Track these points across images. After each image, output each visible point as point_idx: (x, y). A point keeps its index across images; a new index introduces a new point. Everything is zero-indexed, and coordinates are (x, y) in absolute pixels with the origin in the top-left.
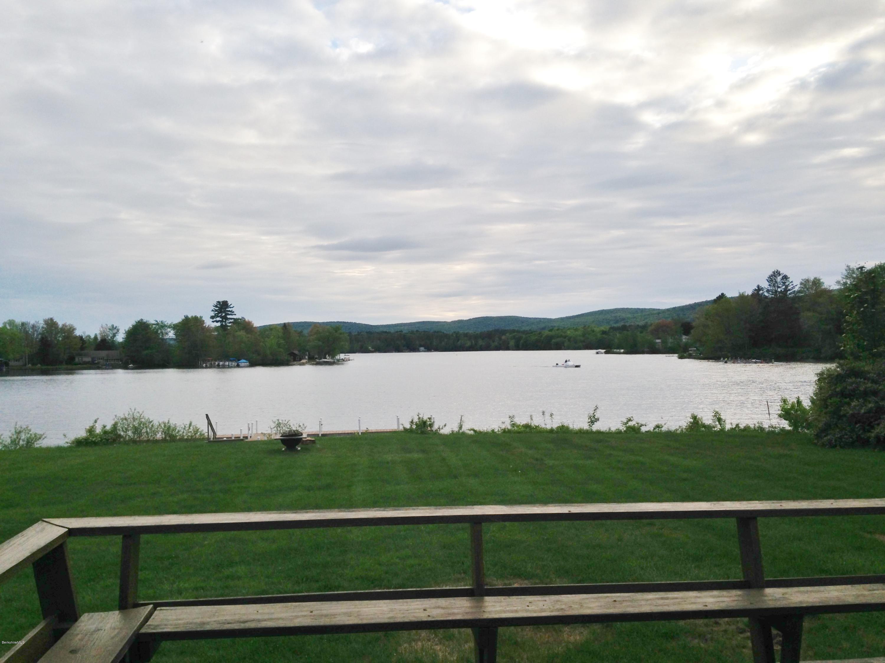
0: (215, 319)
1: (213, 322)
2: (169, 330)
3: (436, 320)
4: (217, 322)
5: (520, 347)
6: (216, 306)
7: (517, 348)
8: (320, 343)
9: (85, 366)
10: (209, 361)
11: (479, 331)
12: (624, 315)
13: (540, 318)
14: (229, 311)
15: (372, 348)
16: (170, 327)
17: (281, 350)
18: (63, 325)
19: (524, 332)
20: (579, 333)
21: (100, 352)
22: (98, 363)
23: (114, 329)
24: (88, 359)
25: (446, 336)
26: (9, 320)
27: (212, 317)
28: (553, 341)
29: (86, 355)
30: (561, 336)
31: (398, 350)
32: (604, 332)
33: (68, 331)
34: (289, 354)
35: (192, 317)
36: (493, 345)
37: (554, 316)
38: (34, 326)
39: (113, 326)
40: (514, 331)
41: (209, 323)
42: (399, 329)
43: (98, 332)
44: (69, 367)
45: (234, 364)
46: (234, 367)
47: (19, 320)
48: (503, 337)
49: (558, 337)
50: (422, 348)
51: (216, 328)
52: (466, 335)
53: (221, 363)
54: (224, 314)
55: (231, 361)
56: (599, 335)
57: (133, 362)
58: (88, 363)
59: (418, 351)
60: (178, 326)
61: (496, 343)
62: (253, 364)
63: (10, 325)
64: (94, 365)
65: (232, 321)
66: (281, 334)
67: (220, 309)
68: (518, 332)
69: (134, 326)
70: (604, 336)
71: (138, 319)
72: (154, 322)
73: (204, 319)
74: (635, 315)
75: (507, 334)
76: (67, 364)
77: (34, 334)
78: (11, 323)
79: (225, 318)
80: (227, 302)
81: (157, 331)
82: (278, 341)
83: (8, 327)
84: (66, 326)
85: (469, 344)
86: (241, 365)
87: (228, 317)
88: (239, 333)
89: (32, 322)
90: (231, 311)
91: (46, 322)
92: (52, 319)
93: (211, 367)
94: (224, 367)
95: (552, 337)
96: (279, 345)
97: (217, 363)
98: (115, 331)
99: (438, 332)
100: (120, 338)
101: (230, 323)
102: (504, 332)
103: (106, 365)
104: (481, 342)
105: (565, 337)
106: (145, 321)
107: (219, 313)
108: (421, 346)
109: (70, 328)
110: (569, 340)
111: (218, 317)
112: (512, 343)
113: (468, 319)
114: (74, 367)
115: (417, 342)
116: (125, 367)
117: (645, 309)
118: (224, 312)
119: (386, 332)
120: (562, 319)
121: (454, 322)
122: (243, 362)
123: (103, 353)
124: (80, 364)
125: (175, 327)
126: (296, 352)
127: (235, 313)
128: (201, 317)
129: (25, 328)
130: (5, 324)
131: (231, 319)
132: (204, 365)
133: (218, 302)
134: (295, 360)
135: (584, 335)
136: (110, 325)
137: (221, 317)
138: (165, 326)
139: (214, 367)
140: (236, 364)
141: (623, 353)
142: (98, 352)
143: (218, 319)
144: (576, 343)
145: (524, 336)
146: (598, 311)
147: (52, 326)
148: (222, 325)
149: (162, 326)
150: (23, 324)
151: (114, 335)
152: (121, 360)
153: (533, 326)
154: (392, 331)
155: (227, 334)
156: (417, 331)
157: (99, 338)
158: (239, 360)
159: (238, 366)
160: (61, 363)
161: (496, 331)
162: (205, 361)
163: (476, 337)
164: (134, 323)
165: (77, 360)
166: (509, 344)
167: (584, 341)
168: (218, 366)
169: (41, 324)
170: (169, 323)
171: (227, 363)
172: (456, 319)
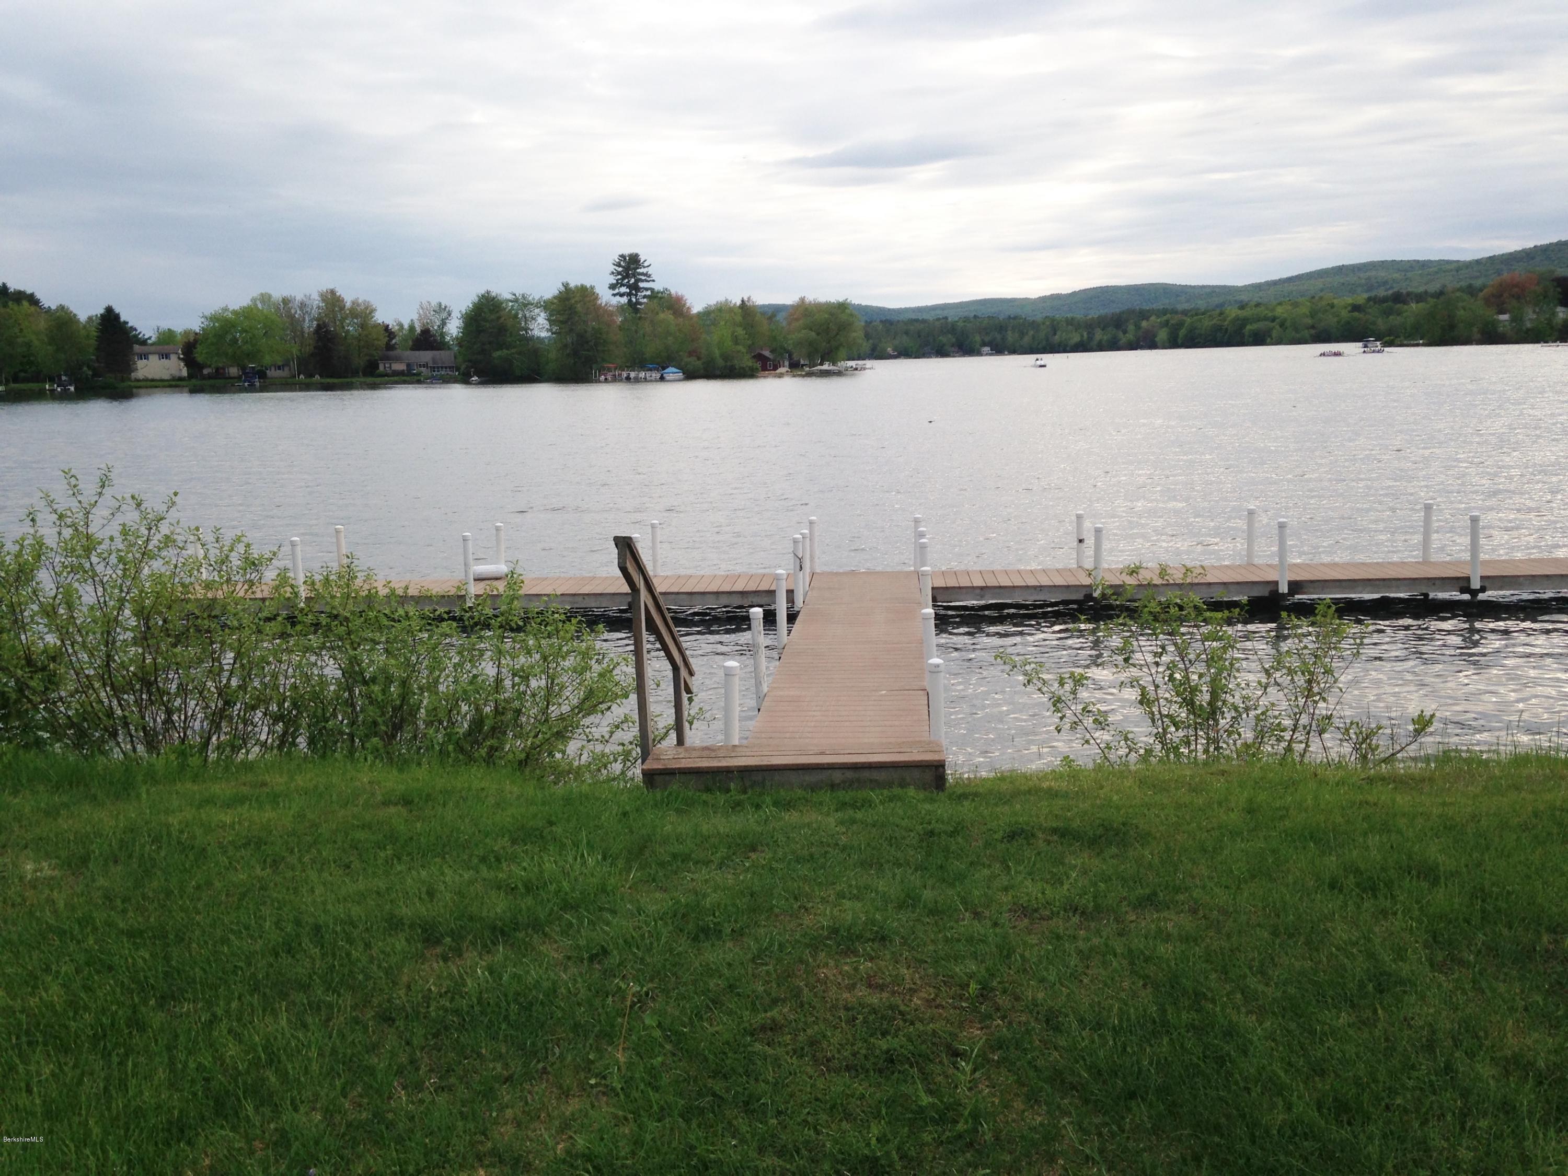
0: (617, 291)
1: (614, 295)
2: (537, 311)
3: (1009, 297)
4: (622, 295)
5: (1180, 341)
6: (619, 265)
7: (1174, 343)
8: (813, 334)
9: (396, 378)
10: (609, 370)
11: (1094, 314)
12: (1382, 274)
13: (1213, 287)
14: (643, 274)
15: (894, 350)
16: (538, 305)
17: (740, 348)
18: (353, 303)
19: (1185, 313)
20: (1304, 310)
21: (422, 353)
22: (419, 374)
23: (443, 311)
24: (400, 367)
25: (1034, 325)
26: (262, 294)
27: (612, 287)
28: (1249, 327)
29: (398, 359)
30: (1266, 319)
31: (941, 352)
32: (1356, 308)
33: (363, 314)
34: (754, 357)
35: (576, 287)
36: (1124, 340)
37: (1240, 282)
38: (303, 305)
39: (440, 304)
40: (1165, 312)
41: (608, 298)
42: (940, 314)
43: (415, 317)
44: (370, 380)
45: (656, 375)
46: (656, 381)
47: (278, 293)
48: (1144, 324)
49: (1258, 319)
50: (986, 349)
51: (621, 308)
52: (1070, 322)
53: (633, 375)
54: (633, 281)
55: (650, 370)
56: (1344, 314)
57: (477, 373)
58: (401, 373)
59: (979, 353)
60: (552, 303)
61: (1130, 336)
62: (691, 375)
63: (263, 302)
64: (410, 377)
65: (649, 293)
66: (739, 318)
67: (627, 269)
68: (1174, 312)
69: (475, 305)
70: (1356, 314)
71: (482, 291)
72: (510, 297)
73: (597, 290)
74: (1409, 275)
75: (1153, 318)
76: (365, 375)
77: (304, 320)
78: (265, 298)
79: (635, 288)
80: (637, 255)
81: (517, 314)
82: (733, 332)
83: (260, 306)
84: (358, 305)
85: (1076, 338)
86: (667, 377)
87: (641, 285)
88: (662, 316)
89: (299, 297)
90: (645, 274)
91: (323, 297)
92: (333, 292)
93: (615, 379)
94: (637, 380)
95: (1245, 321)
96: (736, 340)
97: (625, 374)
98: (444, 315)
99: (1015, 318)
100: (454, 328)
101: (645, 297)
102: (1144, 315)
103: (433, 377)
104: (1099, 335)
105: (1273, 319)
106: (494, 294)
107: (623, 279)
108: (984, 344)
109: (366, 308)
110: (1282, 325)
111: (622, 285)
112: (1163, 335)
113: (1070, 292)
114: (378, 380)
115: (978, 338)
116: (465, 380)
117: (1430, 261)
118: (634, 276)
119: (917, 321)
120: (1258, 287)
121: (1043, 299)
122: (672, 372)
123: (426, 356)
124: (387, 375)
125: (547, 306)
126: (767, 353)
127: (653, 277)
128: (592, 288)
129: (290, 309)
130: (254, 300)
131: (647, 289)
132: (603, 378)
133: (622, 256)
134: (764, 369)
135: (1313, 315)
136: (434, 303)
137: (629, 286)
138: (530, 304)
139: (621, 380)
140: (659, 376)
141: (1424, 345)
142: (417, 353)
143: (624, 290)
144: (1296, 330)
145: (1188, 320)
146: (1333, 268)
147: (334, 305)
148: (630, 301)
149: (524, 303)
150: (286, 301)
151: (444, 323)
152: (458, 369)
153: (1200, 302)
154: (929, 317)
155: (640, 318)
156: (975, 317)
157: (418, 330)
158: (664, 369)
159: (662, 379)
160: (355, 373)
161: (1131, 312)
162: (601, 370)
163: (1090, 326)
164: (476, 300)
165: (381, 367)
166: (1155, 336)
167: (1313, 327)
168: (628, 379)
169: (316, 301)
170: (537, 298)
171: (642, 375)
172: (1048, 293)
